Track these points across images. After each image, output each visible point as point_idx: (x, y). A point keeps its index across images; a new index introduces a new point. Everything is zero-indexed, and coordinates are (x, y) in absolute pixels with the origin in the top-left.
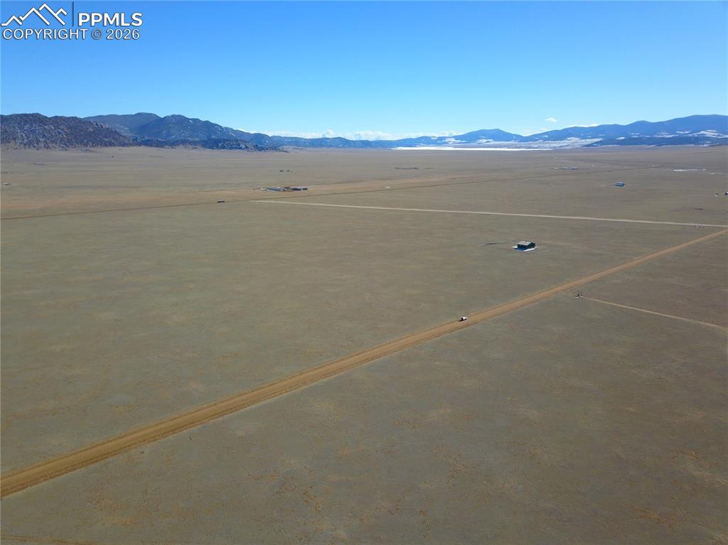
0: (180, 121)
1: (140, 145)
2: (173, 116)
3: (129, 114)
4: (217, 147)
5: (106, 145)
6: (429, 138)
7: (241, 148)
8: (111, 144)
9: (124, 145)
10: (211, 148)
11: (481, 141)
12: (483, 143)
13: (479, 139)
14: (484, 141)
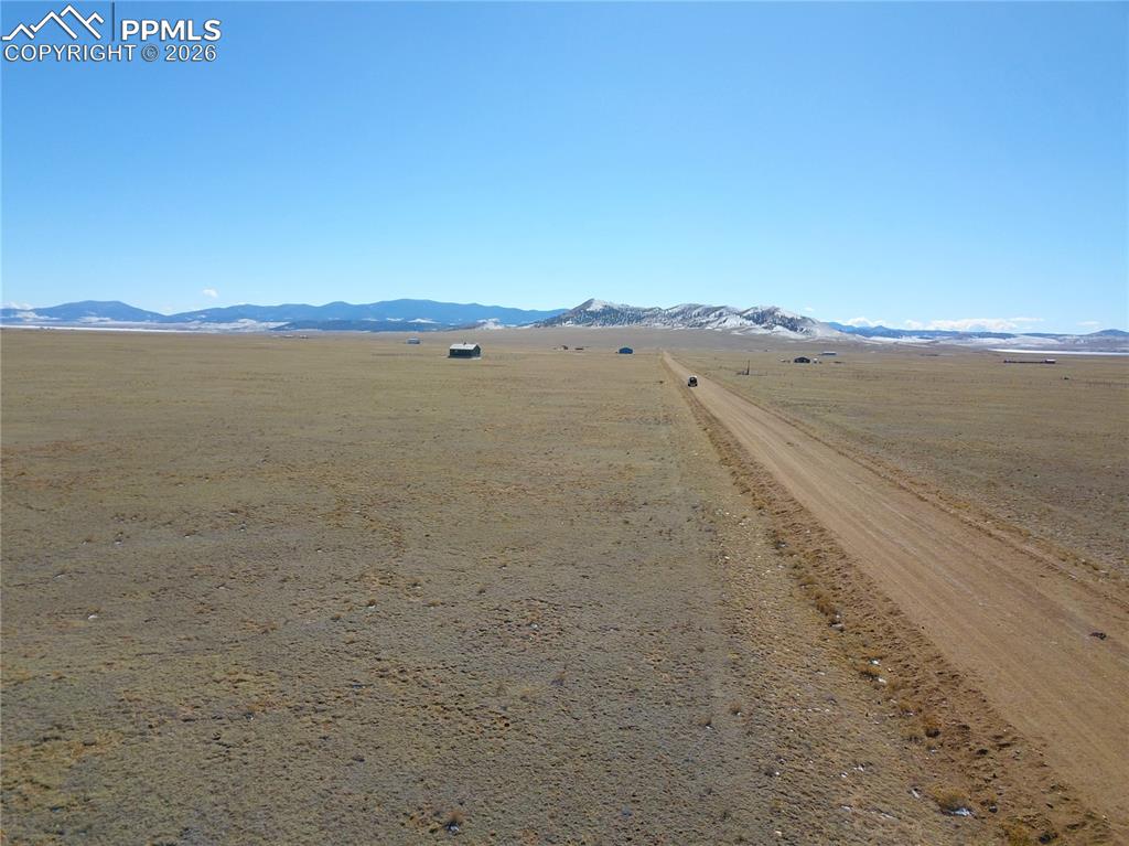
11: (88, 319)
12: (94, 324)
13: (86, 315)
14: (95, 319)
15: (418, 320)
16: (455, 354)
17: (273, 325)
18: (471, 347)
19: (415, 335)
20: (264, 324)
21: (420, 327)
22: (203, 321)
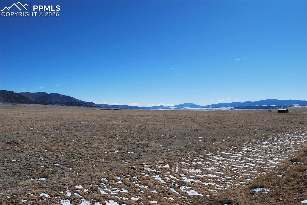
0: (57, 95)
1: (38, 104)
2: (54, 93)
3: (35, 92)
4: (73, 105)
5: (23, 103)
6: (163, 106)
7: (83, 106)
8: (25, 103)
9: (31, 103)
10: (70, 105)
11: (185, 108)
12: (186, 109)
13: (184, 107)
14: (186, 108)
15: (272, 105)
16: (280, 112)
17: (230, 108)
18: (285, 109)
19: (270, 109)
20: (227, 108)
21: (273, 107)
22: (212, 107)
